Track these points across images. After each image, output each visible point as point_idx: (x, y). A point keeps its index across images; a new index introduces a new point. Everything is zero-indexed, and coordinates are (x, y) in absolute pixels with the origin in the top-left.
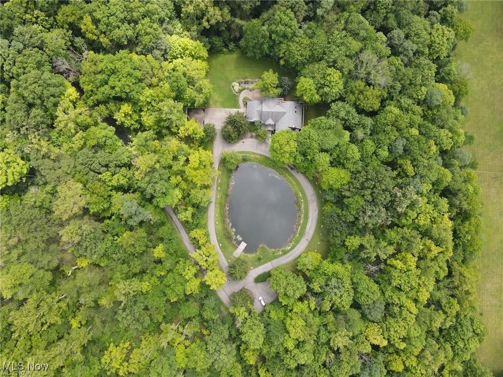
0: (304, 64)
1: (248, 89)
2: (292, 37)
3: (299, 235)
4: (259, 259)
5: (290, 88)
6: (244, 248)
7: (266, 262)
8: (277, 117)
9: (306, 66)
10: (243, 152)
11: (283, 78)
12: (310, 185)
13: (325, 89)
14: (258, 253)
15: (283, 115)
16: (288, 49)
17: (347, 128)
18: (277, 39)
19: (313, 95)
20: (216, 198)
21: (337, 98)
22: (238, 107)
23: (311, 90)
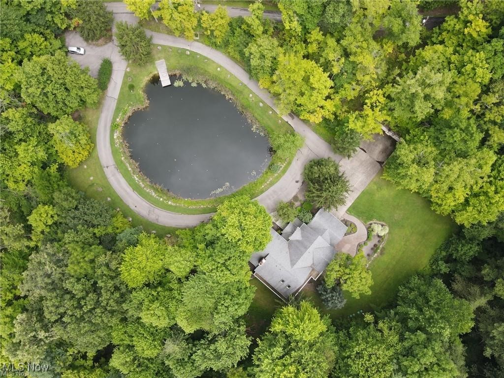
0: (343, 347)
1: (365, 243)
2: (398, 363)
3: (122, 162)
4: (132, 87)
5: (323, 300)
6: (161, 79)
7: (121, 93)
8: (296, 250)
9: (336, 348)
10: (284, 171)
11: (345, 300)
12: (174, 226)
13: (280, 349)
14: (140, 92)
15: (291, 261)
16: (383, 341)
17: (198, 336)
18: (412, 337)
19: (287, 323)
20: (251, 92)
21: (254, 357)
22: (349, 211)
23: (295, 326)
